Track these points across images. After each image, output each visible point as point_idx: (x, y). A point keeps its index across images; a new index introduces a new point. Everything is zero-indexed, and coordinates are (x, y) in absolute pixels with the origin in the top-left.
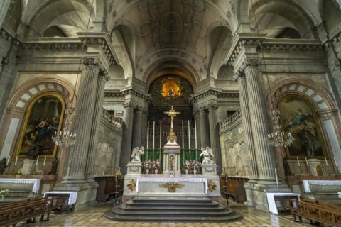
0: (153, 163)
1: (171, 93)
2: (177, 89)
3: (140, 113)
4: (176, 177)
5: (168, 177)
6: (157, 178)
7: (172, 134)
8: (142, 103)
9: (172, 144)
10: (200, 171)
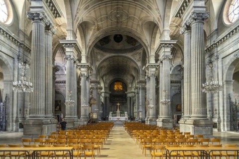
0: (114, 114)
1: (118, 88)
2: (120, 87)
3: (107, 98)
4: (119, 117)
5: (117, 117)
6: (115, 117)
7: (118, 109)
8: (108, 95)
9: (118, 111)
10: (124, 116)
